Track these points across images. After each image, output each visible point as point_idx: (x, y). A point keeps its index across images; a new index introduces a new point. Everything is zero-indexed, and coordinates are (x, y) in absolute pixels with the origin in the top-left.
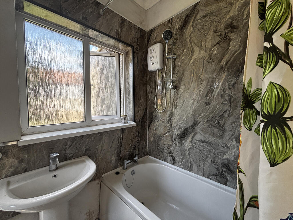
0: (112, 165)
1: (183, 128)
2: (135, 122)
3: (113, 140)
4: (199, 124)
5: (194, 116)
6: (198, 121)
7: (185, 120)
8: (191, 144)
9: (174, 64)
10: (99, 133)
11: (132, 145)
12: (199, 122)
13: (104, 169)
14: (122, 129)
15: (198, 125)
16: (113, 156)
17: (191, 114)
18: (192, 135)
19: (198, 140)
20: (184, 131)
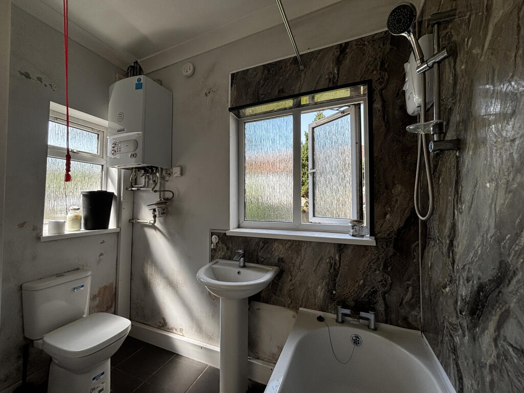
0: (317, 301)
1: (475, 282)
2: (374, 238)
3: (320, 260)
4: (512, 278)
5: (499, 242)
6: (510, 265)
7: (479, 252)
8: (495, 353)
9: (455, 75)
10: (295, 241)
11: (364, 285)
12: (514, 272)
13: (302, 299)
14: (340, 245)
15: (512, 283)
16: (319, 287)
17: (492, 234)
18: (497, 318)
19: (511, 346)
20: (478, 292)
